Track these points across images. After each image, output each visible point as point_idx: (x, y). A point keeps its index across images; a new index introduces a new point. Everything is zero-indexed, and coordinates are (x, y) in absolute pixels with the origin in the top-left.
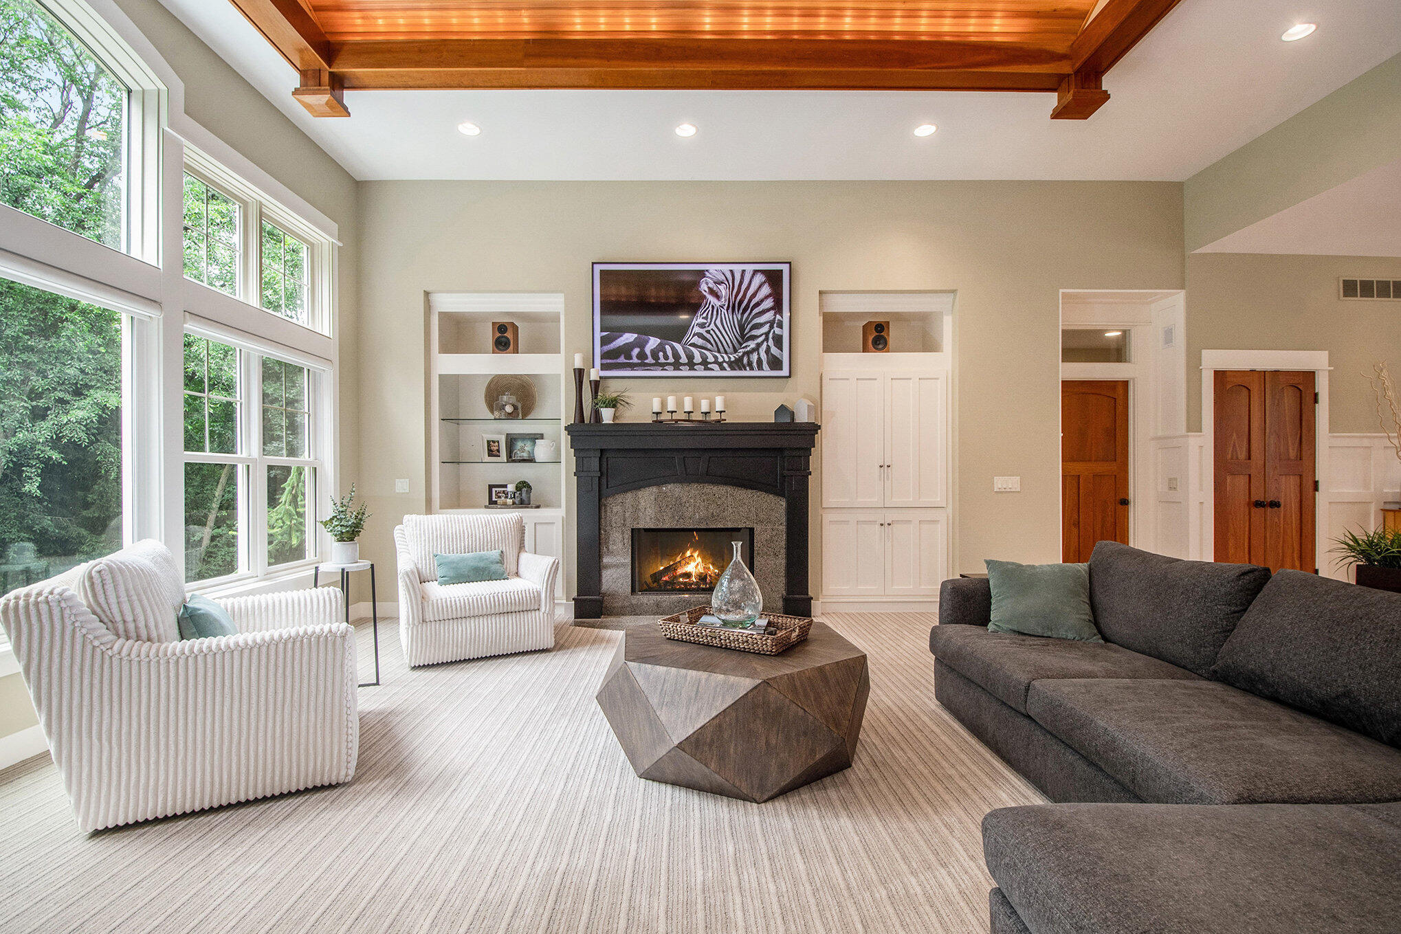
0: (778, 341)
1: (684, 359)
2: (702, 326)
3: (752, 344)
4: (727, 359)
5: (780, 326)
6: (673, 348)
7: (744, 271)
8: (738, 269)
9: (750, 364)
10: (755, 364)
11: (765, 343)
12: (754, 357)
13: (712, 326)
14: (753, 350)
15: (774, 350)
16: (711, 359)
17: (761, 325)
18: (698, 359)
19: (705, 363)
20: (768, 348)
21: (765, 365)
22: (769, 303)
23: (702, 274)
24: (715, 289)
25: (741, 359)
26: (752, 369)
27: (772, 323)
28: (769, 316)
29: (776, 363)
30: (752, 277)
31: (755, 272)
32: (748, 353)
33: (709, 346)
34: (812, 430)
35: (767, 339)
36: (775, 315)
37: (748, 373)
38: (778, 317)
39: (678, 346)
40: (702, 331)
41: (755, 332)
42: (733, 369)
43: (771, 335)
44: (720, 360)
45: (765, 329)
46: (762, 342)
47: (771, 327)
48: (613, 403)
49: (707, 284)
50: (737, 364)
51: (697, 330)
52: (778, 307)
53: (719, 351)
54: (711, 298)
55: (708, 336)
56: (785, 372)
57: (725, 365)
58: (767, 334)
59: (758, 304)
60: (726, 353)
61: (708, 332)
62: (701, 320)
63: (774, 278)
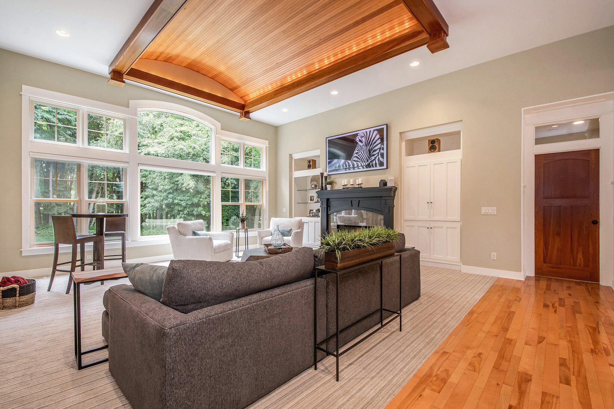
0: (382, 155)
1: (351, 166)
2: (357, 153)
3: (373, 158)
4: (365, 165)
5: (383, 149)
6: (348, 163)
7: (370, 131)
8: (368, 130)
9: (372, 165)
10: (374, 165)
11: (378, 157)
12: (374, 162)
13: (360, 153)
14: (374, 160)
15: (381, 159)
16: (360, 165)
17: (376, 150)
18: (356, 165)
19: (358, 166)
20: (379, 158)
21: (378, 165)
22: (379, 141)
23: (357, 135)
24: (361, 139)
25: (369, 164)
26: (373, 167)
27: (380, 148)
28: (379, 146)
29: (381, 164)
30: (374, 131)
31: (374, 130)
32: (372, 161)
33: (359, 160)
34: (394, 190)
35: (378, 155)
36: (381, 145)
37: (375, 168)
39: (349, 161)
40: (357, 155)
41: (374, 153)
42: (367, 168)
43: (380, 153)
45: (378, 151)
46: (377, 156)
47: (380, 150)
48: (331, 183)
49: (358, 138)
50: (368, 166)
51: (355, 155)
52: (382, 142)
53: (362, 162)
54: (360, 143)
55: (359, 157)
56: (385, 167)
57: (364, 166)
58: (378, 153)
59: (375, 142)
60: (365, 162)
61: (359, 155)
62: (357, 151)
63: (380, 131)
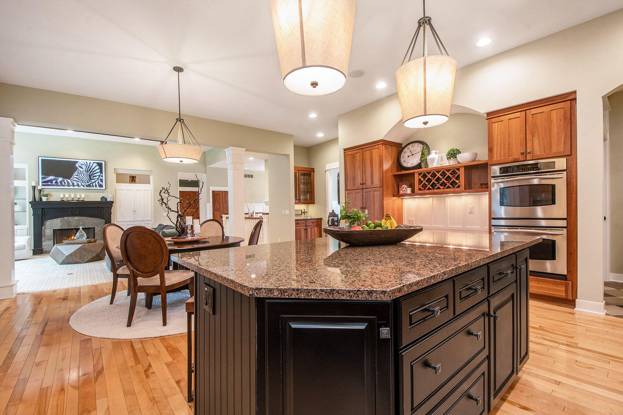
0: (102, 180)
1: (71, 184)
2: (77, 175)
3: (93, 181)
4: (85, 184)
5: (102, 176)
6: (67, 181)
7: (90, 162)
8: (88, 162)
9: (93, 186)
10: (94, 186)
11: (98, 181)
12: (94, 184)
13: (80, 176)
14: (94, 182)
15: (100, 183)
16: (80, 184)
17: (96, 176)
18: (76, 184)
19: (78, 185)
20: (98, 182)
21: (98, 186)
22: (99, 171)
23: (77, 162)
24: (81, 166)
25: (90, 184)
26: (93, 187)
27: (99, 176)
28: (99, 174)
29: (101, 186)
30: (93, 164)
31: (94, 163)
32: (92, 183)
33: (79, 181)
34: (112, 203)
35: (98, 180)
36: (100, 174)
37: (92, 188)
38: (101, 174)
39: (69, 180)
40: (77, 177)
41: (94, 178)
42: (87, 187)
43: (99, 179)
44: (83, 184)
45: (98, 177)
46: (97, 180)
47: (99, 177)
48: (46, 196)
49: (78, 165)
50: (89, 186)
51: (75, 176)
52: (101, 172)
53: (83, 182)
54: (79, 168)
55: (79, 178)
56: (104, 188)
57: (85, 186)
58: (98, 178)
59: (95, 171)
60: (85, 183)
61: (79, 177)
62: (76, 174)
63: (100, 165)
